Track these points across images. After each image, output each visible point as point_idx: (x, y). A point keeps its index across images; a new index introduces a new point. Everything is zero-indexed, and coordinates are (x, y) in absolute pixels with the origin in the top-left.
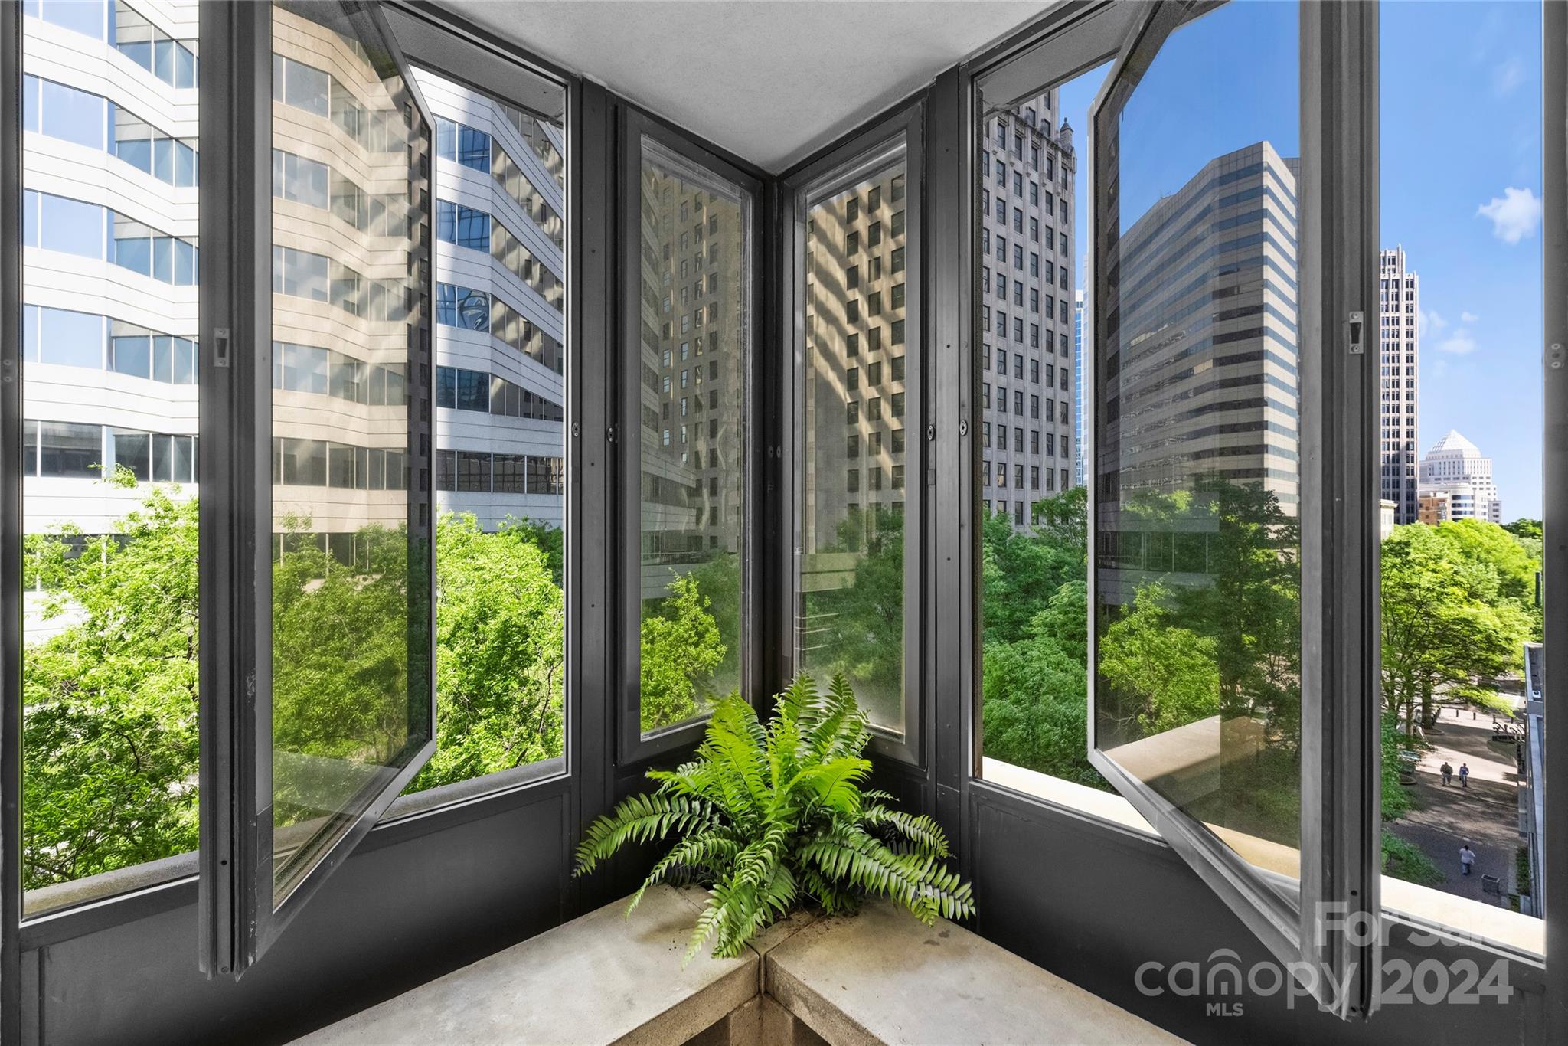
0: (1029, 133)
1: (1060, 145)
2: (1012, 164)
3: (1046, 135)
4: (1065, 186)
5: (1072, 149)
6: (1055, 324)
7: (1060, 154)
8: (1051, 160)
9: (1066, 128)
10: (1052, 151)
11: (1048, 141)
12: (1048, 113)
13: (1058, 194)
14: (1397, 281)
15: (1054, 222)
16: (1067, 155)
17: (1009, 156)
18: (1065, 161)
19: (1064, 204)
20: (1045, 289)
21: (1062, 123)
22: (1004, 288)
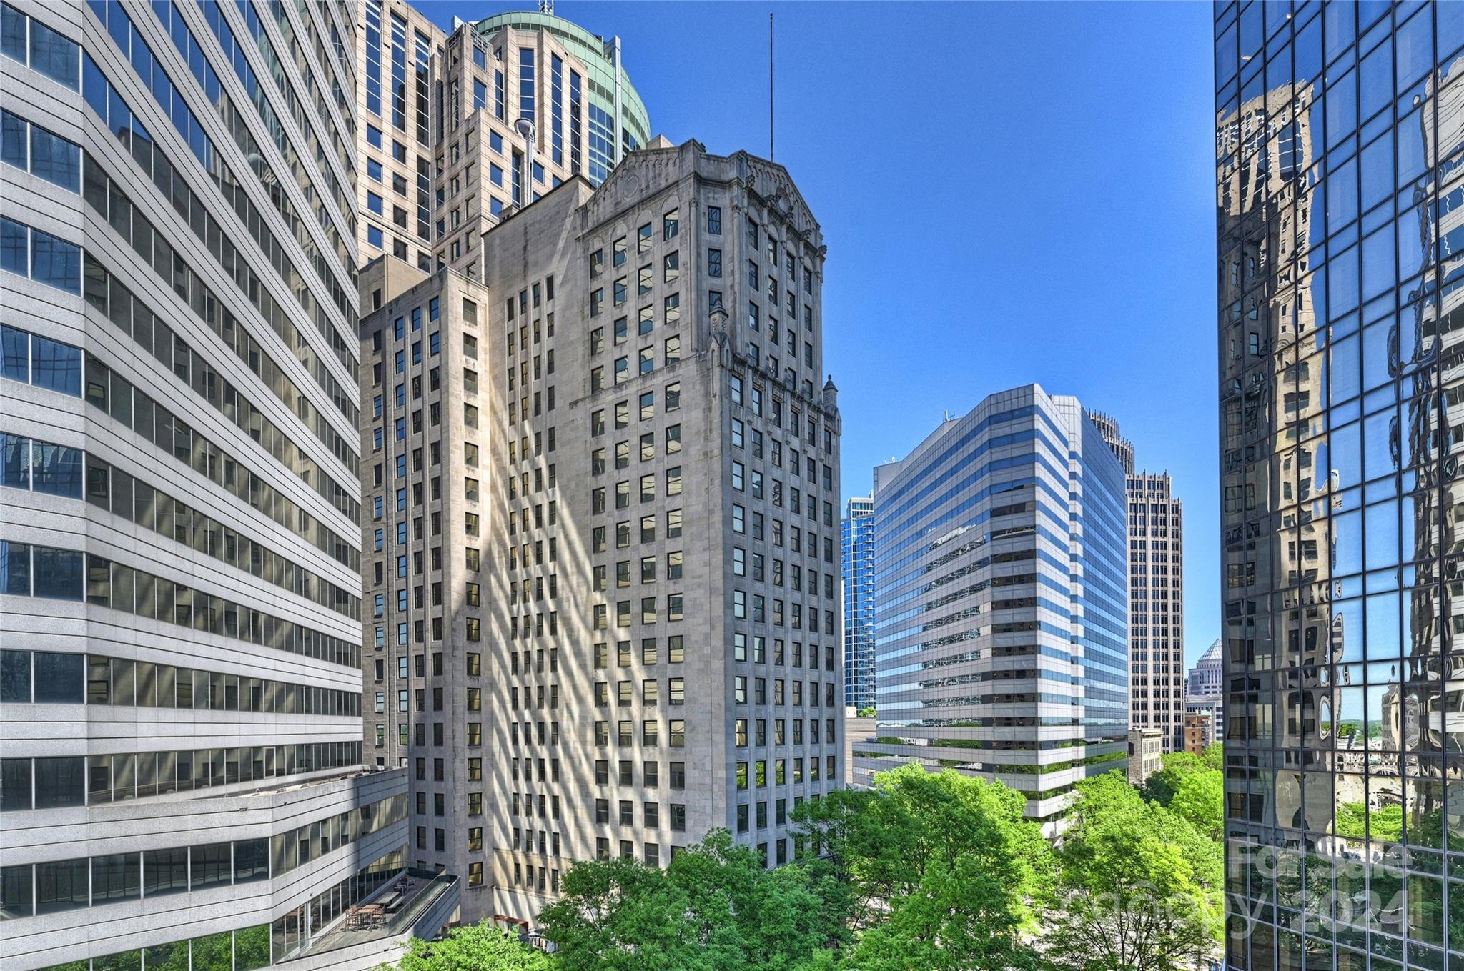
0: (788, 397)
1: (822, 408)
2: (769, 433)
3: (807, 397)
4: (829, 449)
5: (836, 410)
6: (819, 601)
7: (822, 417)
8: (813, 424)
9: (830, 386)
10: (815, 415)
11: (810, 404)
12: (810, 371)
13: (821, 460)
14: (1165, 506)
15: (818, 490)
16: (829, 417)
17: (766, 424)
18: (830, 424)
19: (829, 472)
20: (807, 565)
21: (825, 381)
22: (763, 569)
